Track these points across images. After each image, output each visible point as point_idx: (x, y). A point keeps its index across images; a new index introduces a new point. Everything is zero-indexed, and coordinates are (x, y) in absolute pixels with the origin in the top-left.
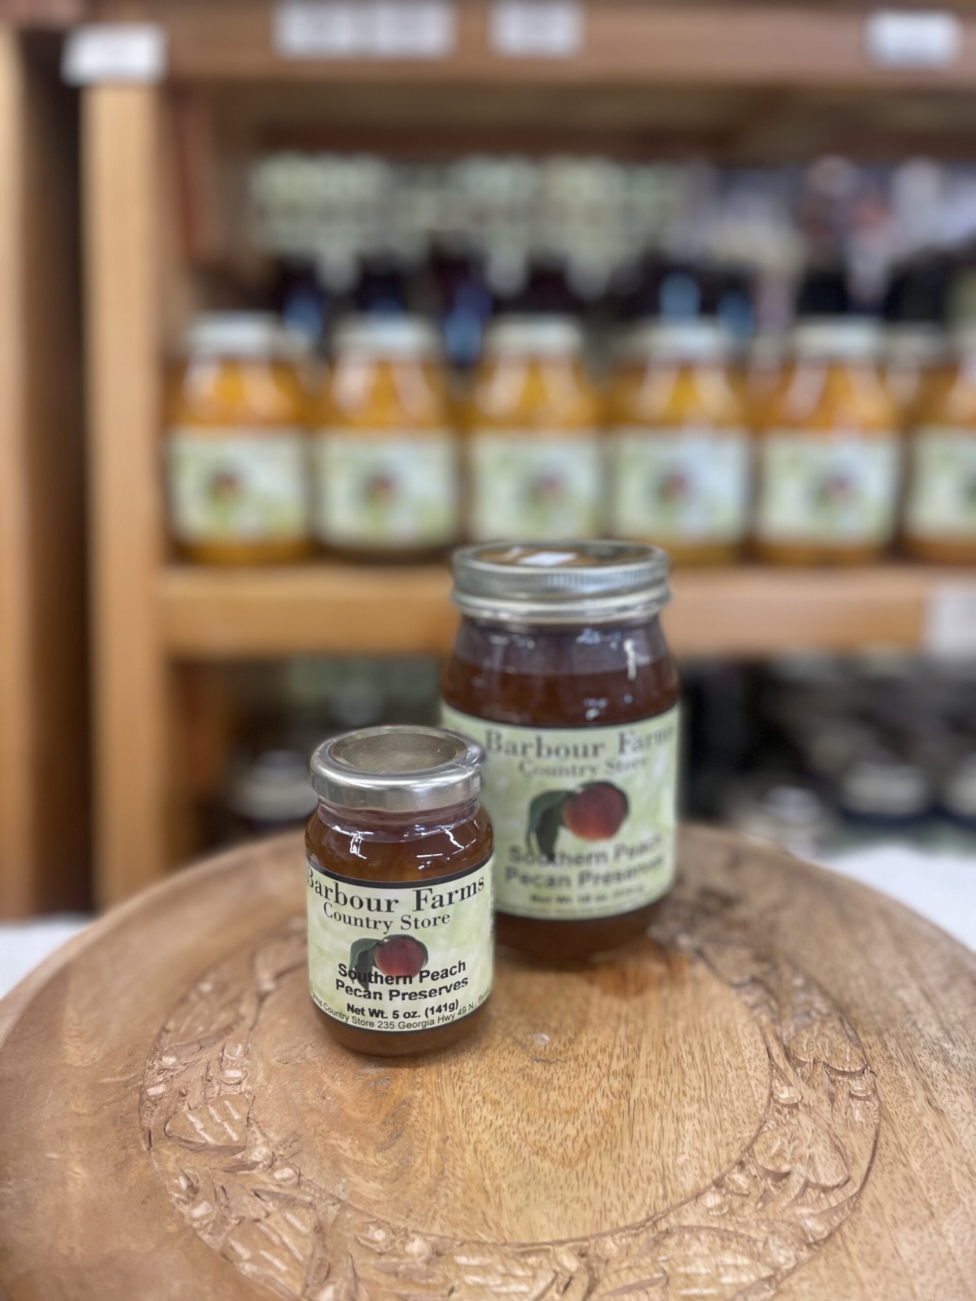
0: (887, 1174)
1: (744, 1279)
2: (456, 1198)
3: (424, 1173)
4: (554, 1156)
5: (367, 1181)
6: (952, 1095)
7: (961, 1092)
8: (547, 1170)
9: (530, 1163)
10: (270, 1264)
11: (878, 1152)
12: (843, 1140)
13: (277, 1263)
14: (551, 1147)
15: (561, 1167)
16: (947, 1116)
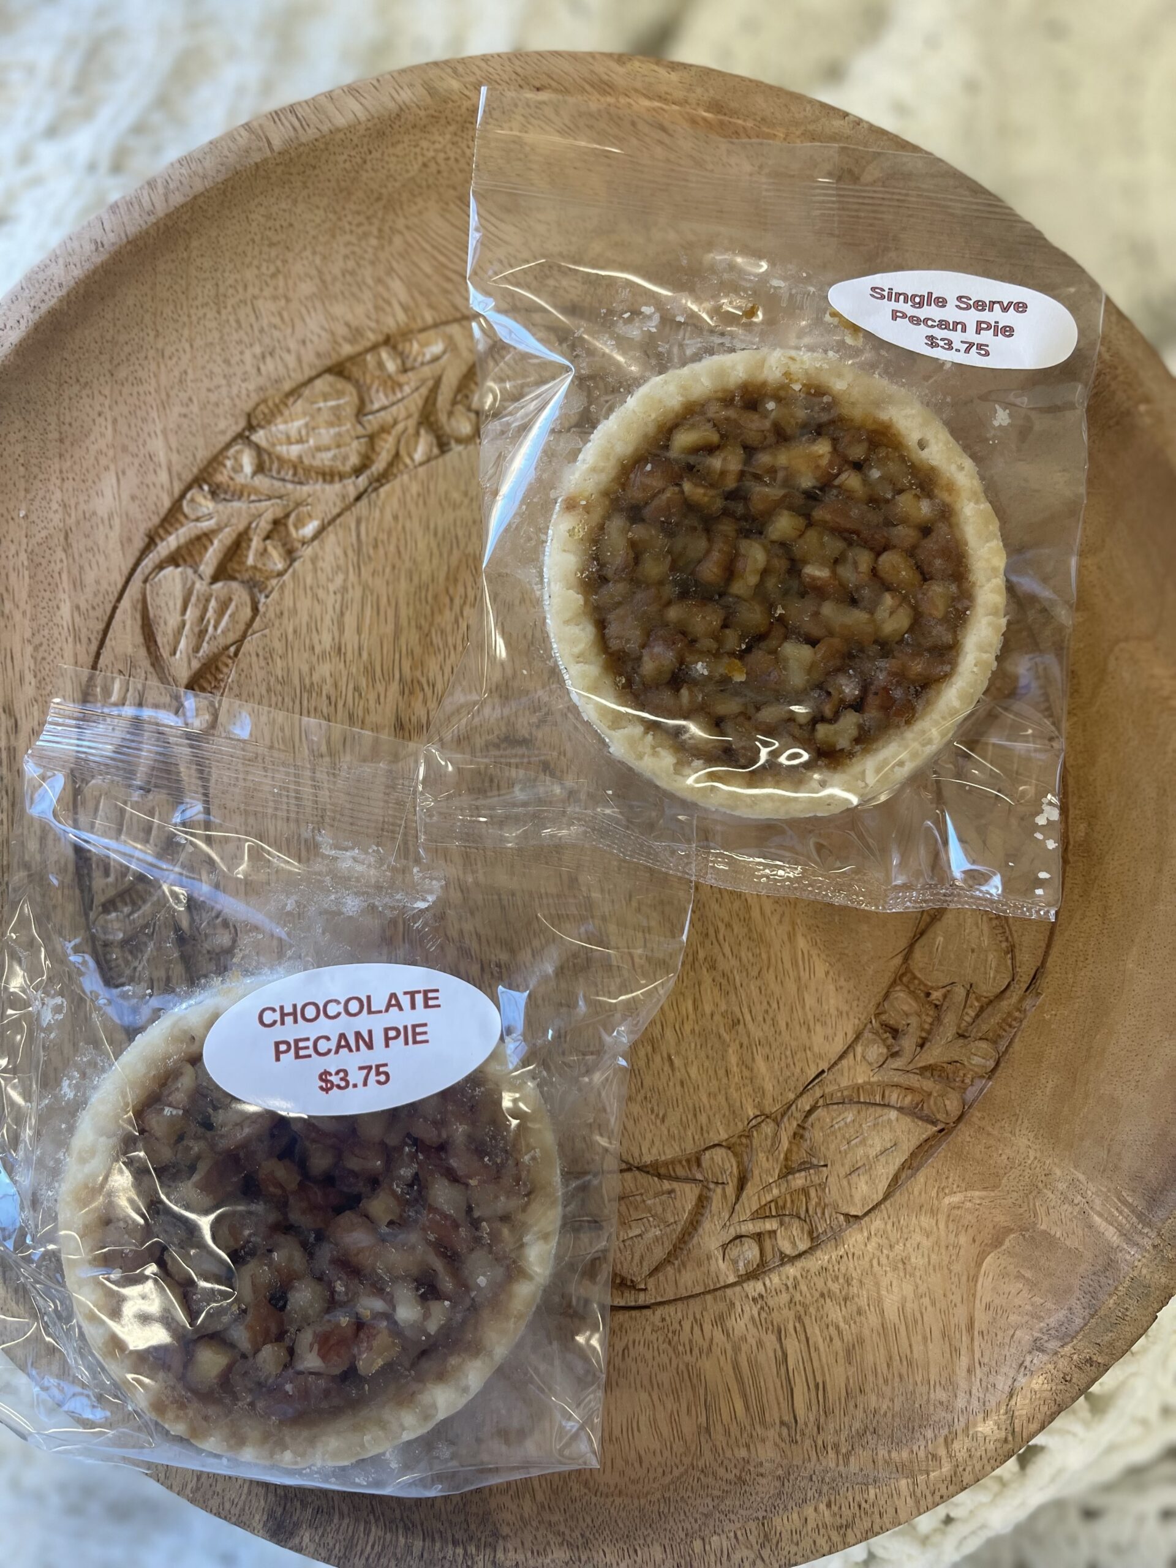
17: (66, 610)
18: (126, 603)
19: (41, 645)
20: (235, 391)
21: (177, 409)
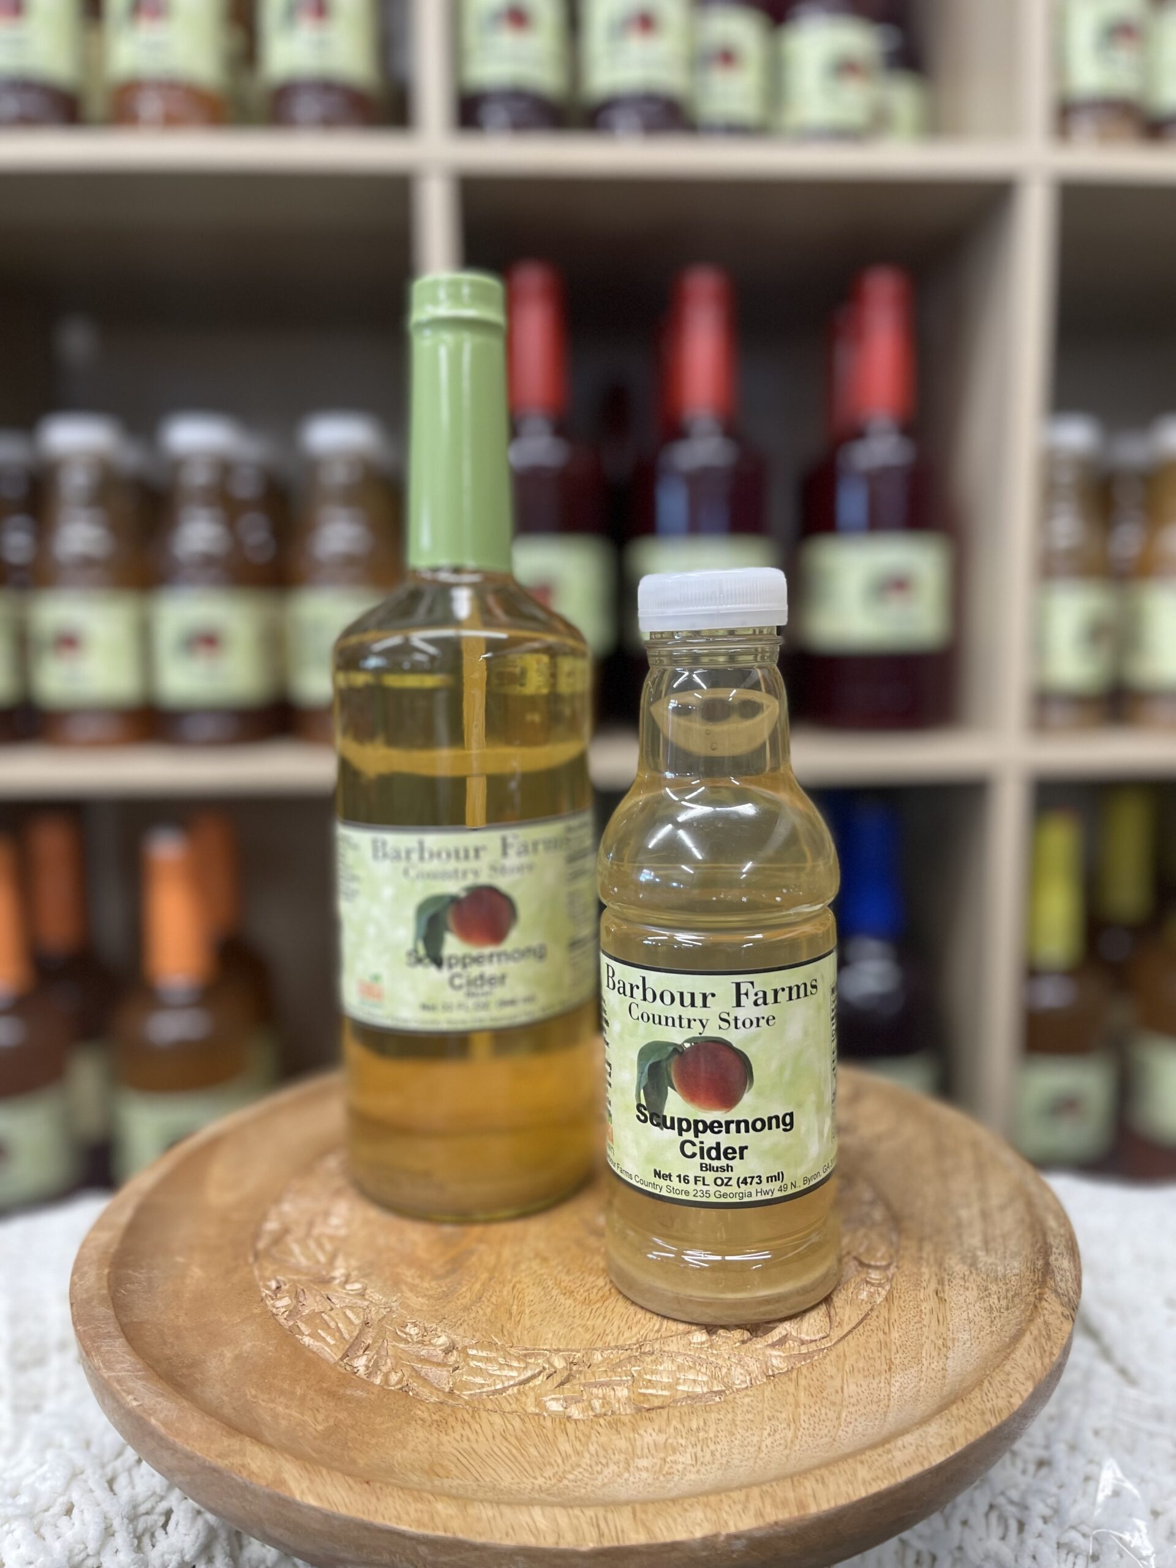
0: (865, 1337)
1: (698, 1390)
2: (485, 1314)
3: (465, 1297)
4: (578, 1297)
5: (417, 1297)
6: (962, 1289)
7: (972, 1289)
8: (567, 1306)
9: (555, 1300)
10: (324, 1339)
11: (865, 1321)
12: (837, 1310)
13: (329, 1339)
14: (577, 1293)
15: (580, 1305)
16: (947, 1305)
17: (895, 1335)
18: (846, 1329)
19: (915, 1323)
20: (730, 1416)
21: (784, 1415)
